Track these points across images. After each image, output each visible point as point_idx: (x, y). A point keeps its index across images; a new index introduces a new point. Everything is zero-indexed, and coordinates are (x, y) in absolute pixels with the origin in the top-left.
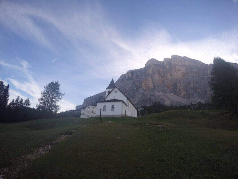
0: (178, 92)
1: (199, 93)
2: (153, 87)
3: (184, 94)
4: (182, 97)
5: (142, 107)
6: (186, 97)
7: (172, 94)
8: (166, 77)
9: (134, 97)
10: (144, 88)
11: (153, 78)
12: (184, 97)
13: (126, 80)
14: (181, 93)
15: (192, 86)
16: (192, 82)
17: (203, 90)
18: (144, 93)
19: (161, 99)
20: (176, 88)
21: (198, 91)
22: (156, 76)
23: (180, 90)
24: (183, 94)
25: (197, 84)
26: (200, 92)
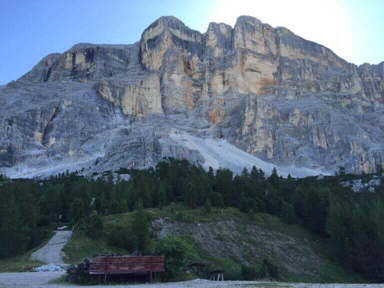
0: (245, 138)
1: (320, 148)
2: (161, 112)
3: (267, 146)
4: (257, 154)
5: (123, 171)
6: (270, 155)
7: (224, 142)
8: (209, 85)
9: (91, 138)
10: (128, 110)
11: (166, 82)
12: (263, 156)
13: (65, 75)
14: (255, 143)
15: (296, 124)
16: (297, 112)
17: (337, 139)
18: (128, 127)
19: (191, 151)
20: (240, 125)
21: (316, 140)
22: (174, 77)
23: (252, 131)
24: (260, 147)
25: (313, 118)
26: (324, 146)
